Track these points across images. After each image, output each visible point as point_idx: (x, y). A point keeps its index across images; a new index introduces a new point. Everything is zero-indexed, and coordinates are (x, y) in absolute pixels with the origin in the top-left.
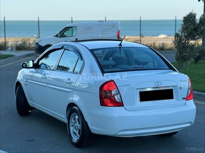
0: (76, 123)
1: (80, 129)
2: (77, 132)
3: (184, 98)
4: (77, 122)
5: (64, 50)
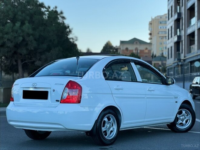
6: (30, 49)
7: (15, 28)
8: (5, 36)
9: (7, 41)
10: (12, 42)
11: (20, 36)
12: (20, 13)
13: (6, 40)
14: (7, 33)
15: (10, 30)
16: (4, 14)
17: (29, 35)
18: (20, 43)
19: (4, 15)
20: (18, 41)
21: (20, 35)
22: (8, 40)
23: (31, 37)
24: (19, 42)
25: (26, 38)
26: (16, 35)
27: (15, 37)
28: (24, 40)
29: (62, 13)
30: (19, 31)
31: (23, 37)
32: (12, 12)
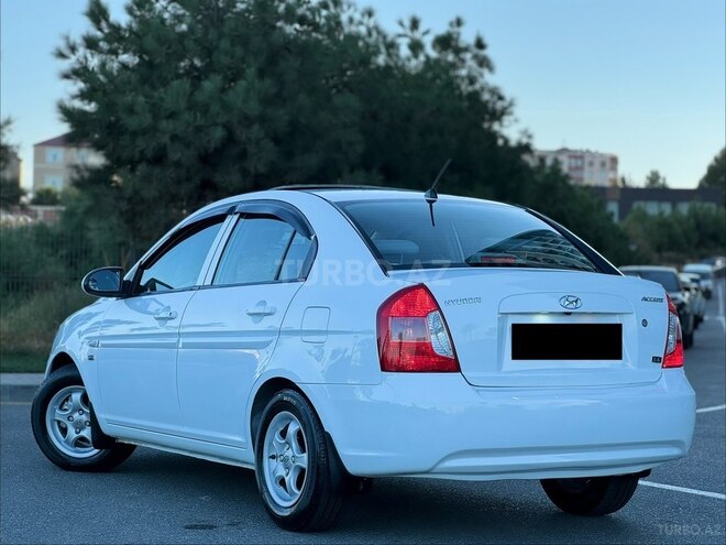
0: (290, 446)
1: (305, 465)
2: (291, 480)
3: (656, 360)
4: (294, 444)
5: (236, 217)
6: (252, 170)
7: (200, 97)
8: (164, 124)
9: (169, 142)
10: (188, 146)
11: (216, 124)
12: (225, 44)
13: (166, 139)
14: (172, 115)
15: (183, 104)
16: (169, 48)
17: (247, 121)
18: (216, 149)
19: (170, 51)
20: (209, 141)
21: (219, 121)
22: (174, 138)
23: (256, 127)
24: (212, 145)
25: (238, 132)
26: (200, 121)
27: (198, 129)
28: (230, 138)
29: (480, 45)
30: (215, 108)
31: (227, 127)
32: (196, 41)
